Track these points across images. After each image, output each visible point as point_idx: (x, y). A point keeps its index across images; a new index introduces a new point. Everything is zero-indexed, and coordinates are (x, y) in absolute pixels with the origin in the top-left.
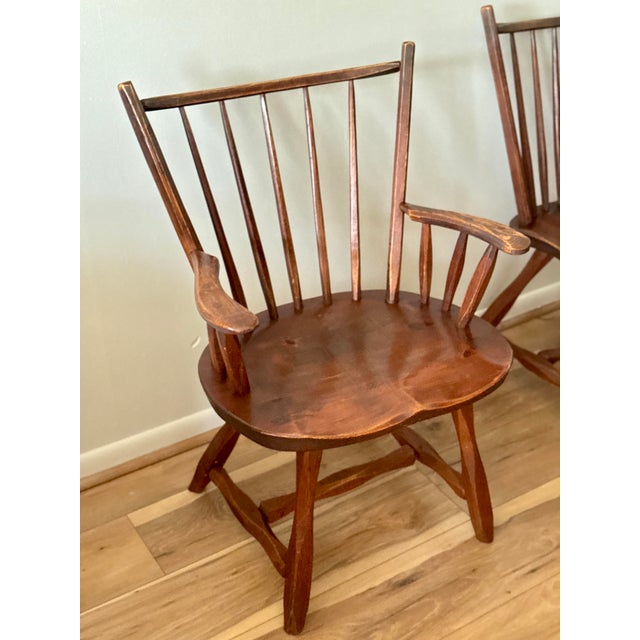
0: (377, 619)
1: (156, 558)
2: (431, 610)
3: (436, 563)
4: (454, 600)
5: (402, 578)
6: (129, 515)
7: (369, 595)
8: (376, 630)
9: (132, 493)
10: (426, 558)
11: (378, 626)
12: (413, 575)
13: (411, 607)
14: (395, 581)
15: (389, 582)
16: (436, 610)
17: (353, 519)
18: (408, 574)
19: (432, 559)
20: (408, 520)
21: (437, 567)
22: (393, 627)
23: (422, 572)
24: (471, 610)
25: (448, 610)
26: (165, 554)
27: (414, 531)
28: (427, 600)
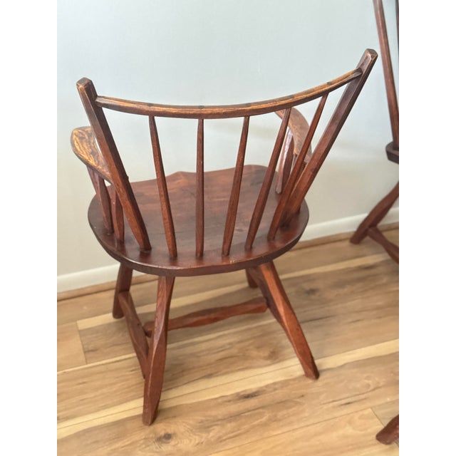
0: (220, 417)
1: (85, 352)
2: (262, 418)
3: (277, 386)
4: (280, 414)
5: (249, 392)
6: (78, 322)
7: (220, 400)
8: (216, 425)
9: (85, 308)
10: (270, 382)
11: (219, 423)
12: (256, 392)
13: (246, 414)
14: (242, 394)
15: (238, 394)
16: (264, 419)
17: (228, 347)
18: (254, 391)
19: (275, 384)
20: (266, 354)
21: (275, 389)
22: (229, 425)
23: (265, 390)
24: (291, 423)
25: (274, 420)
26: (92, 351)
27: (269, 362)
28: (261, 410)
